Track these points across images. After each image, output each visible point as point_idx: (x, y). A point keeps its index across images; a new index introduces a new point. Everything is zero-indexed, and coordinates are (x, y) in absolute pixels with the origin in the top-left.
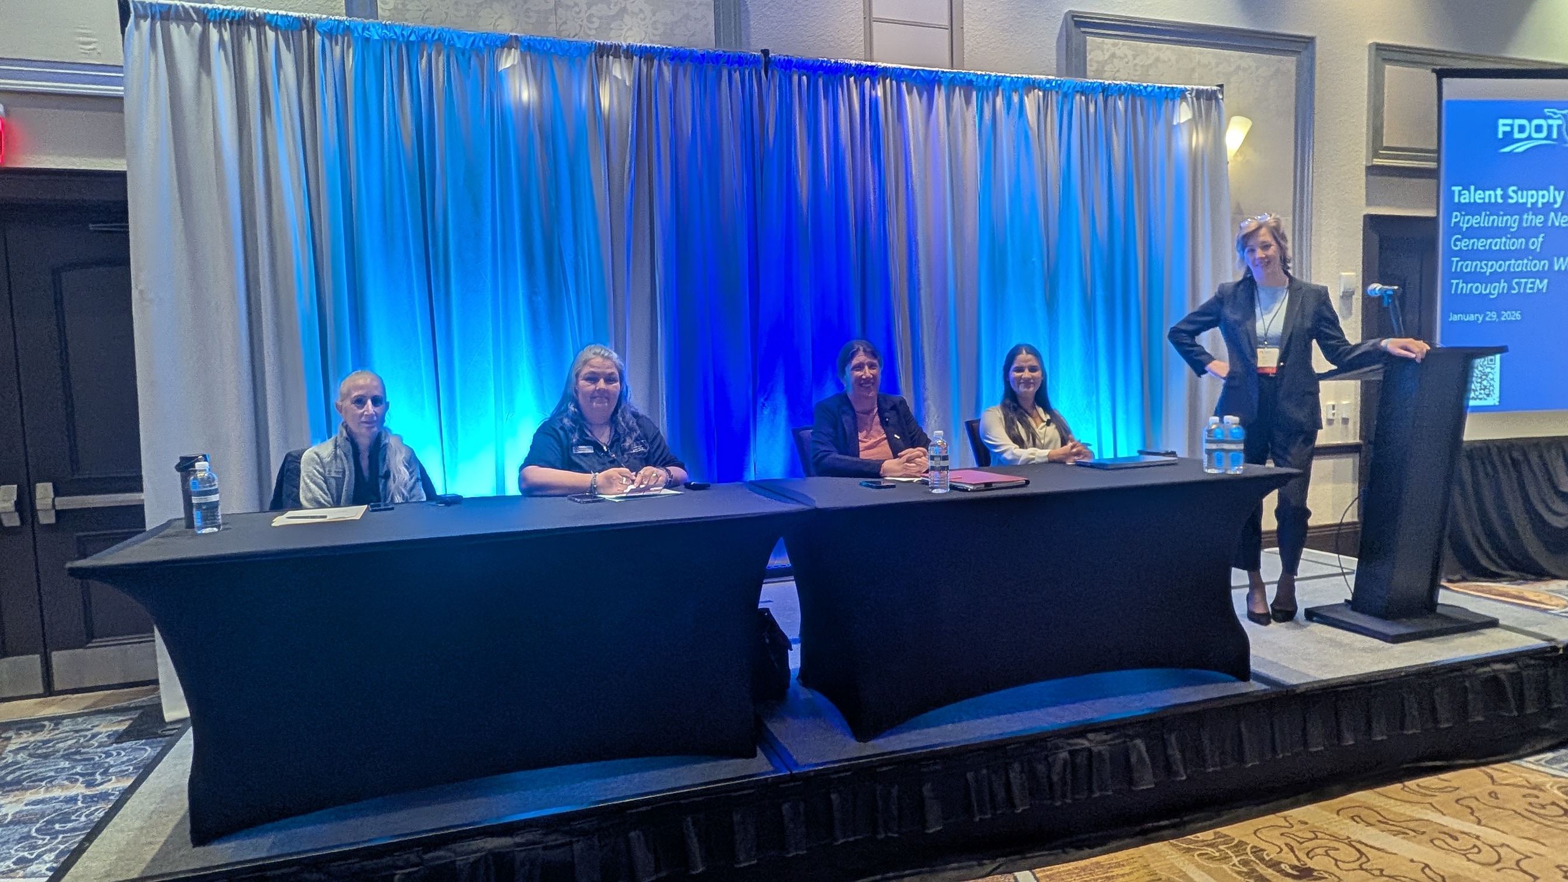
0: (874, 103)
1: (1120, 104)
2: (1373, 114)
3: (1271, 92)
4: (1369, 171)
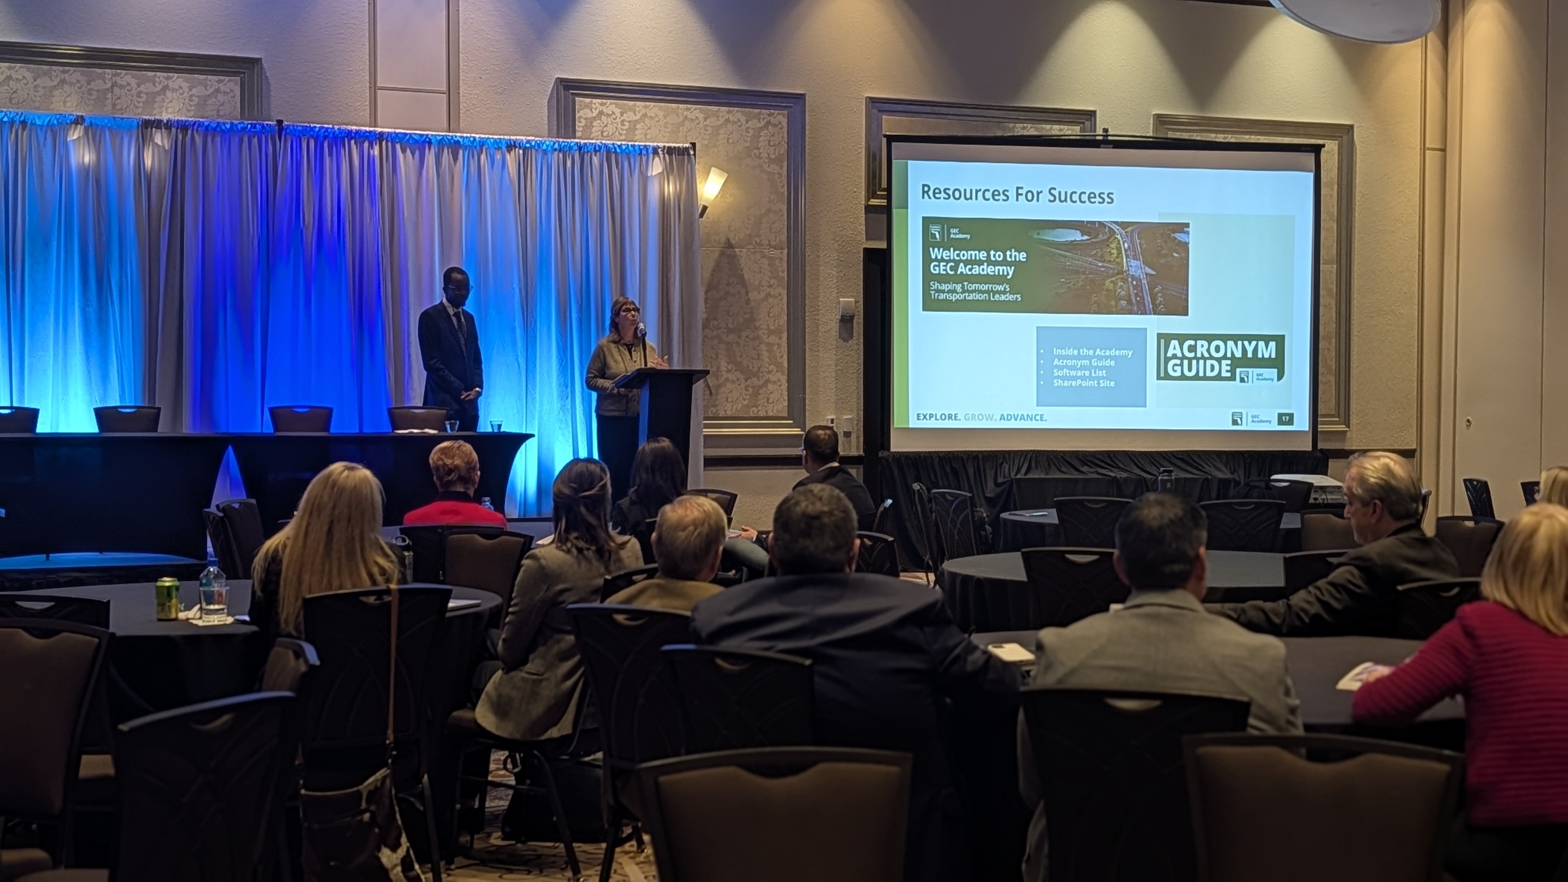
0: (371, 160)
1: (596, 160)
2: (872, 159)
3: (763, 141)
4: (869, 209)
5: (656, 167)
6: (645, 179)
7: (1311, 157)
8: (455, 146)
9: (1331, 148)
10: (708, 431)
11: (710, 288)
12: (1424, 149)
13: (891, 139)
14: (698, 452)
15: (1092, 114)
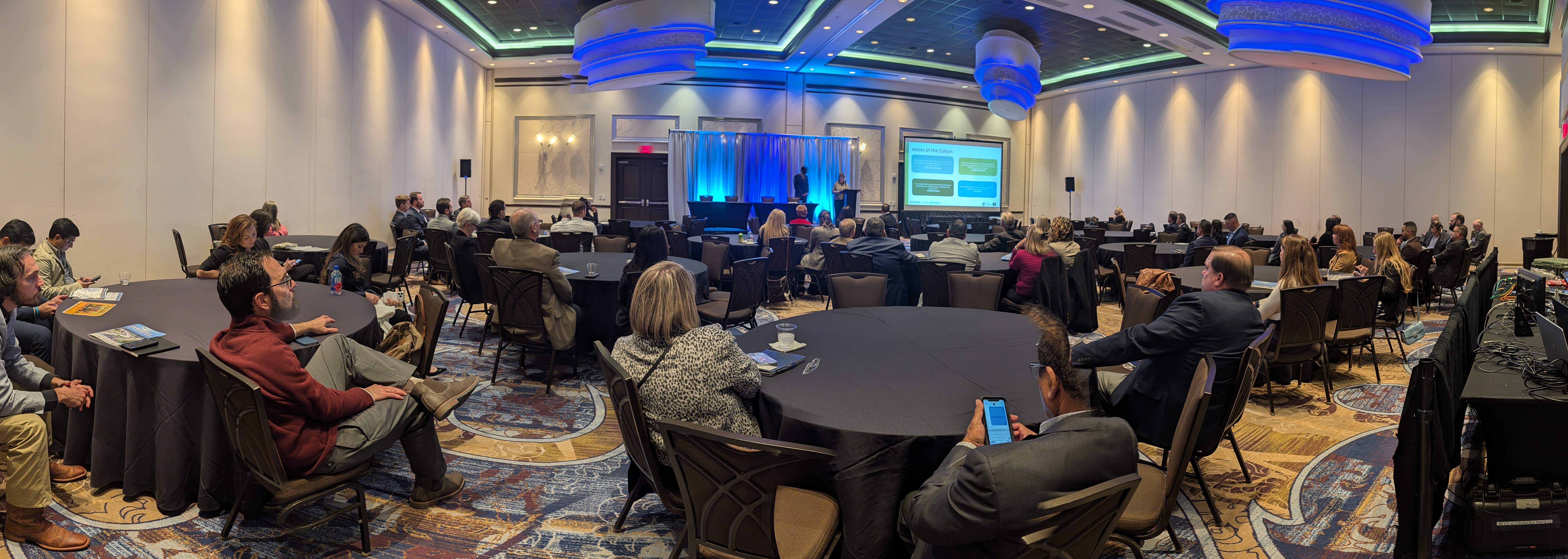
0: (785, 142)
1: (836, 141)
2: (901, 141)
3: (875, 137)
4: (900, 153)
5: (850, 142)
6: (847, 145)
7: (1001, 145)
8: (803, 138)
9: (1005, 143)
10: (861, 204)
11: (862, 170)
12: (1026, 144)
13: (905, 137)
14: (858, 209)
15: (952, 133)
